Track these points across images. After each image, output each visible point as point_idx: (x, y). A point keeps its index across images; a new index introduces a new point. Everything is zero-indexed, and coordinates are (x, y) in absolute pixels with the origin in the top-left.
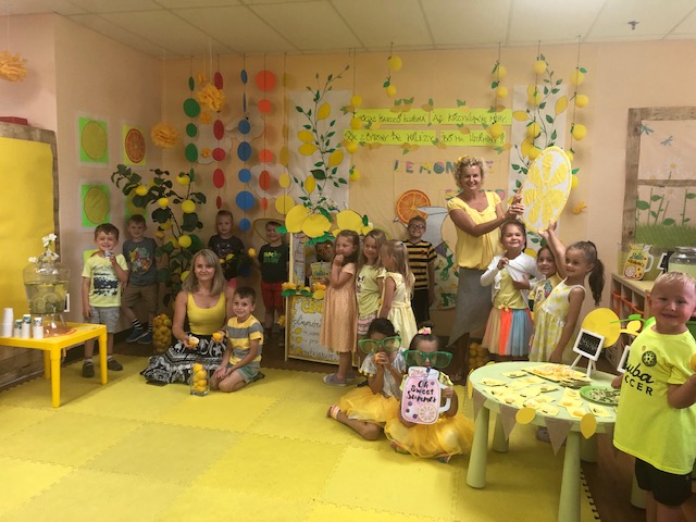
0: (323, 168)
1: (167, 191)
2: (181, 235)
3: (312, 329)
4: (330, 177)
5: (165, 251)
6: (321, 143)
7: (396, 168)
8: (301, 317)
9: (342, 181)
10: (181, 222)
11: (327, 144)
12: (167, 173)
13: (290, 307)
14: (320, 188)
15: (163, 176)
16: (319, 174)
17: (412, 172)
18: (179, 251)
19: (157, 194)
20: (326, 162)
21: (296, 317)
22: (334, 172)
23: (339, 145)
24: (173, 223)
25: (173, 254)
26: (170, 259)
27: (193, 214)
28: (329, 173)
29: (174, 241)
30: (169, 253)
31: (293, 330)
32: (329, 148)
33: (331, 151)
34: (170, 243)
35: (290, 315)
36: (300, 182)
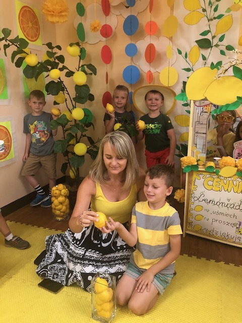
0: (209, 37)
2: (74, 107)
3: (216, 208)
4: (217, 46)
5: (59, 124)
6: (208, 10)
8: (202, 194)
9: (230, 48)
10: (73, 94)
11: (216, 10)
13: (190, 182)
14: (204, 58)
15: (55, 50)
16: (204, 44)
18: (73, 123)
20: (213, 30)
21: (197, 193)
22: (221, 39)
23: (229, 10)
24: (67, 96)
25: (68, 126)
26: (64, 131)
27: (85, 86)
28: (215, 41)
29: (67, 114)
30: (63, 126)
31: (192, 206)
32: (216, 14)
33: (220, 17)
34: (64, 115)
35: (189, 190)
36: (183, 54)
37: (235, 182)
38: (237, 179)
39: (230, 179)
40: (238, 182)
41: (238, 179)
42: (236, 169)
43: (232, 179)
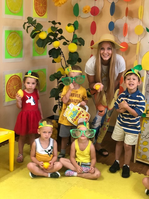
1: (59, 36)
5: (56, 77)
8: (148, 134)
12: (60, 23)
15: (57, 26)
19: (52, 38)
24: (62, 58)
27: (76, 53)
29: (62, 71)
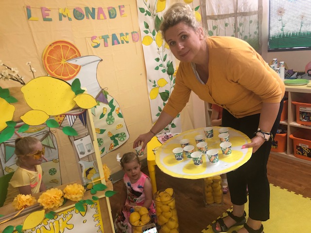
7: (29, 16)
17: (50, 20)
37: (47, 227)
38: (49, 222)
39: (39, 226)
40: (51, 225)
41: (51, 221)
42: (43, 211)
43: (43, 224)
